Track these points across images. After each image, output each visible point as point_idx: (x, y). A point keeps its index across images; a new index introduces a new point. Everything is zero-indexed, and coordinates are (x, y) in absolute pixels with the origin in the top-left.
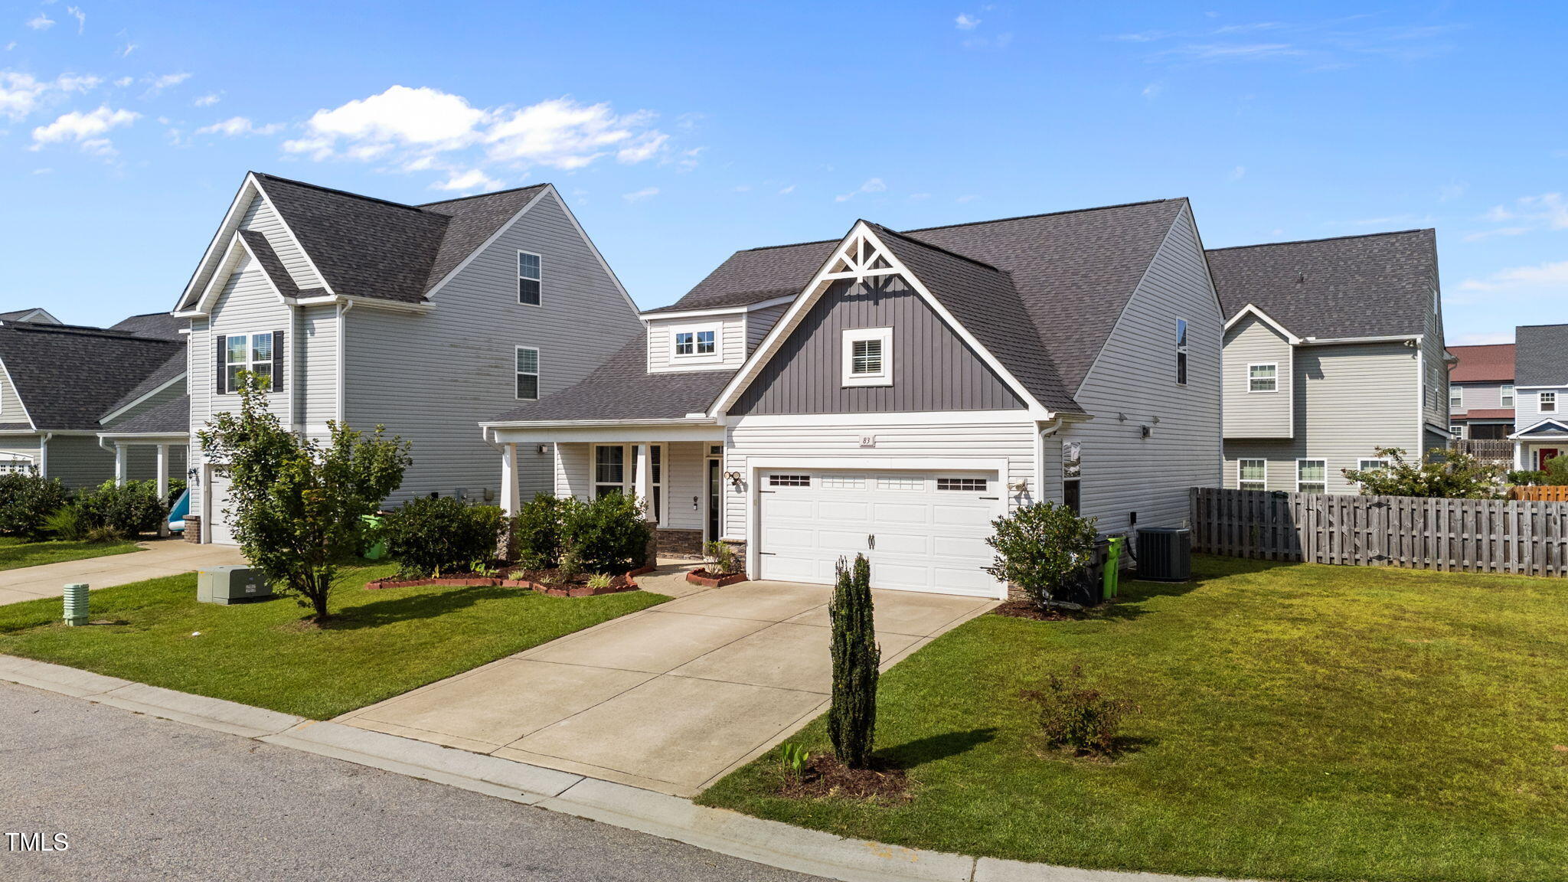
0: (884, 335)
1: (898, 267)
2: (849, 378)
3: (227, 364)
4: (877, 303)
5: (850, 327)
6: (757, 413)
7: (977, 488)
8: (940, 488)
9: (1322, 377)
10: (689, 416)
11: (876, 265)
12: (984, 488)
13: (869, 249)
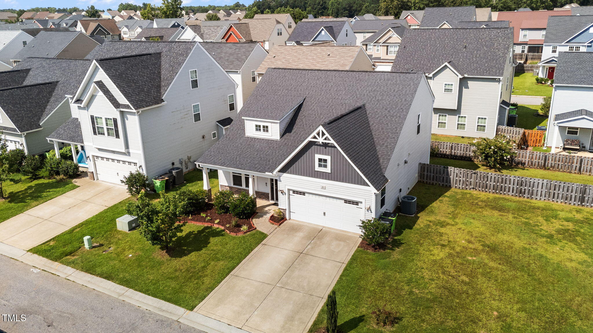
0: (328, 158)
1: (332, 141)
2: (317, 168)
3: (96, 126)
4: (326, 148)
5: (317, 153)
6: (288, 173)
7: (356, 205)
8: (345, 203)
9: (468, 88)
10: (267, 173)
11: (325, 139)
12: (358, 205)
13: (323, 134)
